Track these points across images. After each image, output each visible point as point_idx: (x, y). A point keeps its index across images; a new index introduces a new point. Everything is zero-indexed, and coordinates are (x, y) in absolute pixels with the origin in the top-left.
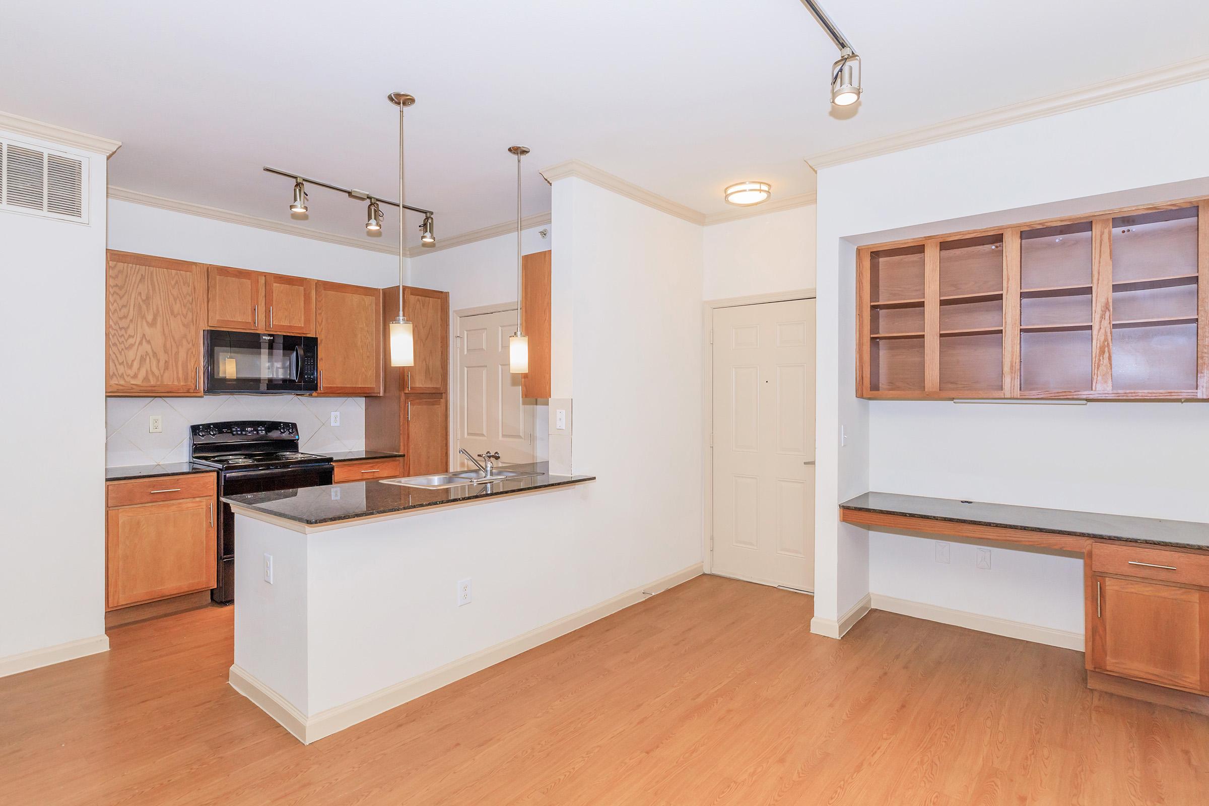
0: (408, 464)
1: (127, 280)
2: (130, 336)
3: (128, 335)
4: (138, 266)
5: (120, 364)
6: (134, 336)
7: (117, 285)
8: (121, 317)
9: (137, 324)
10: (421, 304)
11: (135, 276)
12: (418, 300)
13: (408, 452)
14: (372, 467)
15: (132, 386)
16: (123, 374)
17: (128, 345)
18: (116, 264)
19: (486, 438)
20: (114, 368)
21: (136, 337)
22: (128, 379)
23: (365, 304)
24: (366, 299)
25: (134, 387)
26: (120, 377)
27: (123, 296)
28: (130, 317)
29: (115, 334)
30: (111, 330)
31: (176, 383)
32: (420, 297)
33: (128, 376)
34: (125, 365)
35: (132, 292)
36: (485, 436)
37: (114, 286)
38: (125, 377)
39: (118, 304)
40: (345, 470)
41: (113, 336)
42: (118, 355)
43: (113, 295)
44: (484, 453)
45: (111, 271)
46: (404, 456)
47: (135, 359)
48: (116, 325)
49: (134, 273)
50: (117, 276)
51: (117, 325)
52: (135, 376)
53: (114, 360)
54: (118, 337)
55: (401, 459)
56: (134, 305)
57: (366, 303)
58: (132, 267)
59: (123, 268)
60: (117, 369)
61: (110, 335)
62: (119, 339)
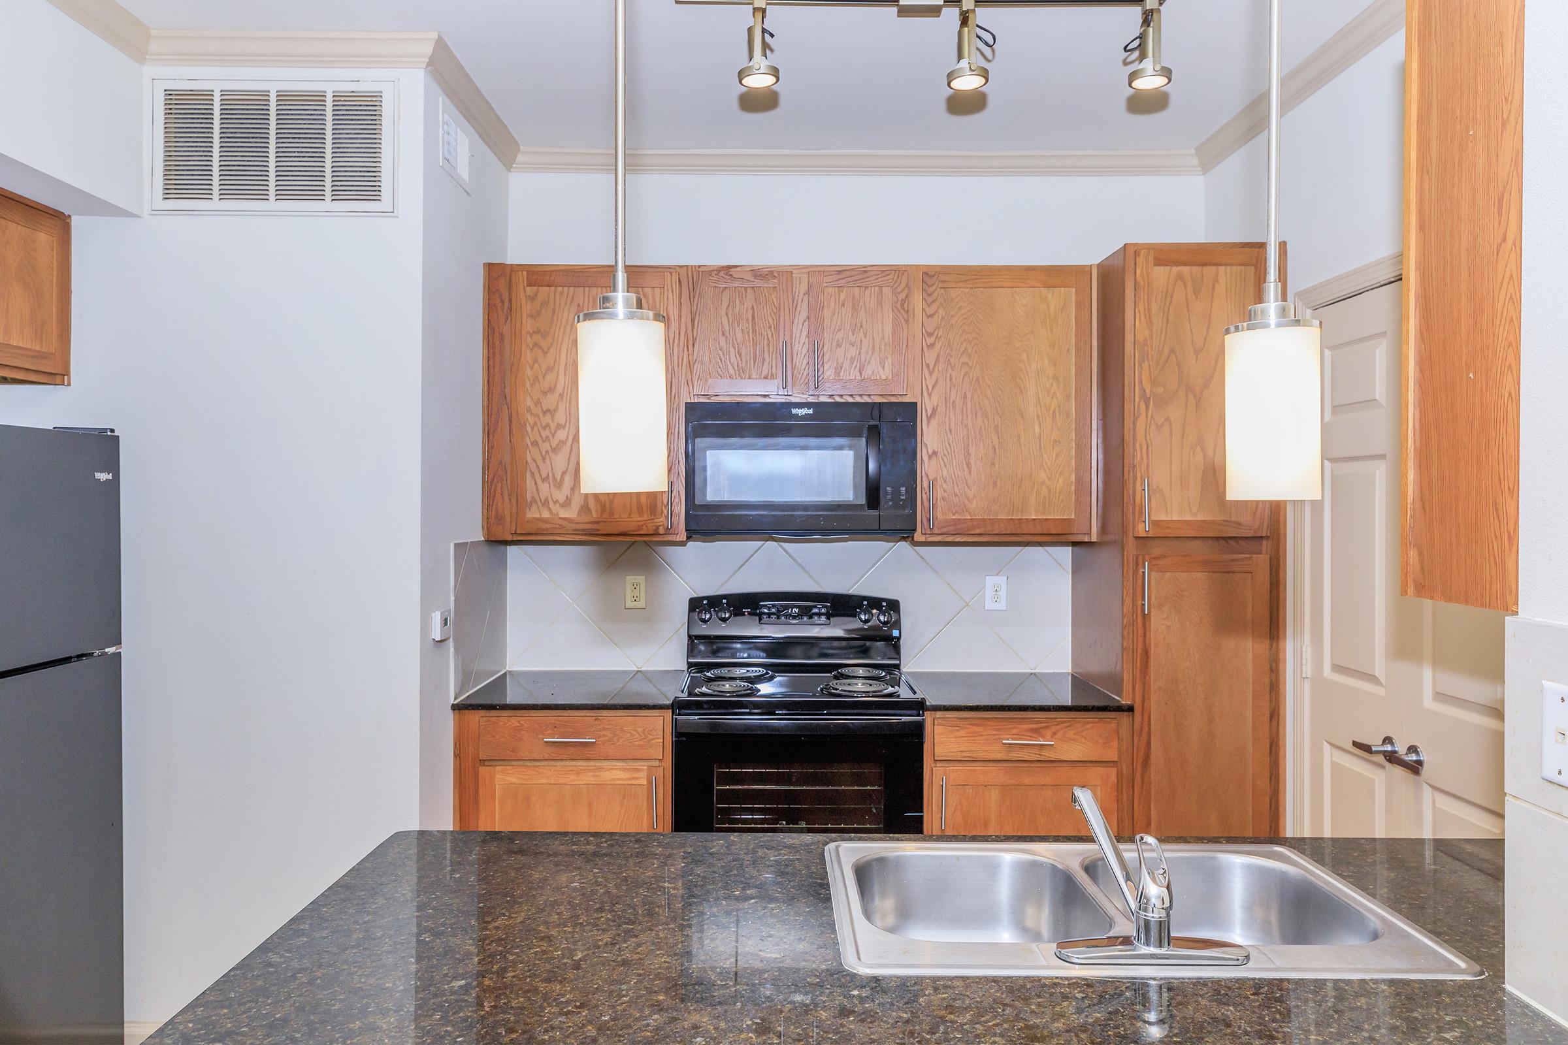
0: (1146, 730)
1: (555, 319)
2: (559, 427)
3: (555, 424)
4: (572, 289)
5: (543, 480)
6: (565, 425)
7: (538, 331)
8: (545, 390)
9: (570, 403)
10: (1190, 289)
11: (567, 308)
12: (1180, 277)
13: (1143, 701)
14: (1037, 732)
15: (561, 522)
16: (547, 499)
17: (556, 443)
18: (537, 292)
19: (1380, 691)
20: (534, 488)
21: (569, 428)
22: (555, 508)
23: (1049, 310)
24: (1050, 296)
25: (565, 523)
26: (543, 504)
27: (549, 348)
28: (559, 389)
29: (535, 424)
30: (529, 416)
31: (636, 517)
32: (1185, 270)
33: (556, 502)
34: (551, 483)
35: (561, 344)
36: (1381, 685)
37: (534, 332)
38: (551, 505)
39: (540, 366)
40: (962, 733)
41: (532, 428)
42: (540, 463)
43: (532, 350)
44: (1376, 742)
45: (529, 304)
46: (1130, 709)
47: (567, 470)
48: (536, 406)
49: (566, 303)
50: (539, 314)
51: (539, 406)
52: (567, 503)
53: (533, 474)
54: (540, 429)
55: (1124, 718)
56: (566, 364)
57: (1052, 307)
58: (562, 293)
59: (549, 295)
60: (537, 490)
61: (528, 425)
62: (542, 432)
